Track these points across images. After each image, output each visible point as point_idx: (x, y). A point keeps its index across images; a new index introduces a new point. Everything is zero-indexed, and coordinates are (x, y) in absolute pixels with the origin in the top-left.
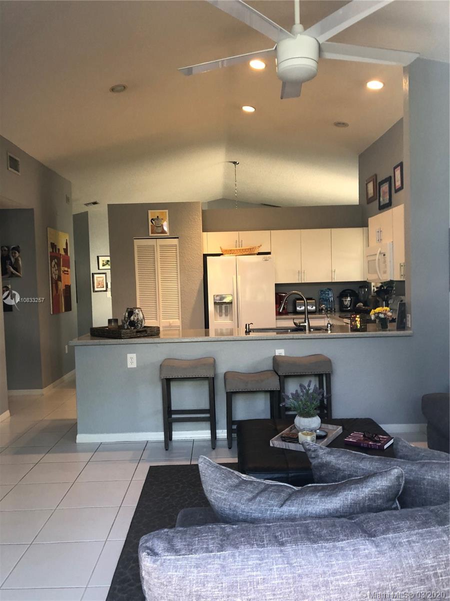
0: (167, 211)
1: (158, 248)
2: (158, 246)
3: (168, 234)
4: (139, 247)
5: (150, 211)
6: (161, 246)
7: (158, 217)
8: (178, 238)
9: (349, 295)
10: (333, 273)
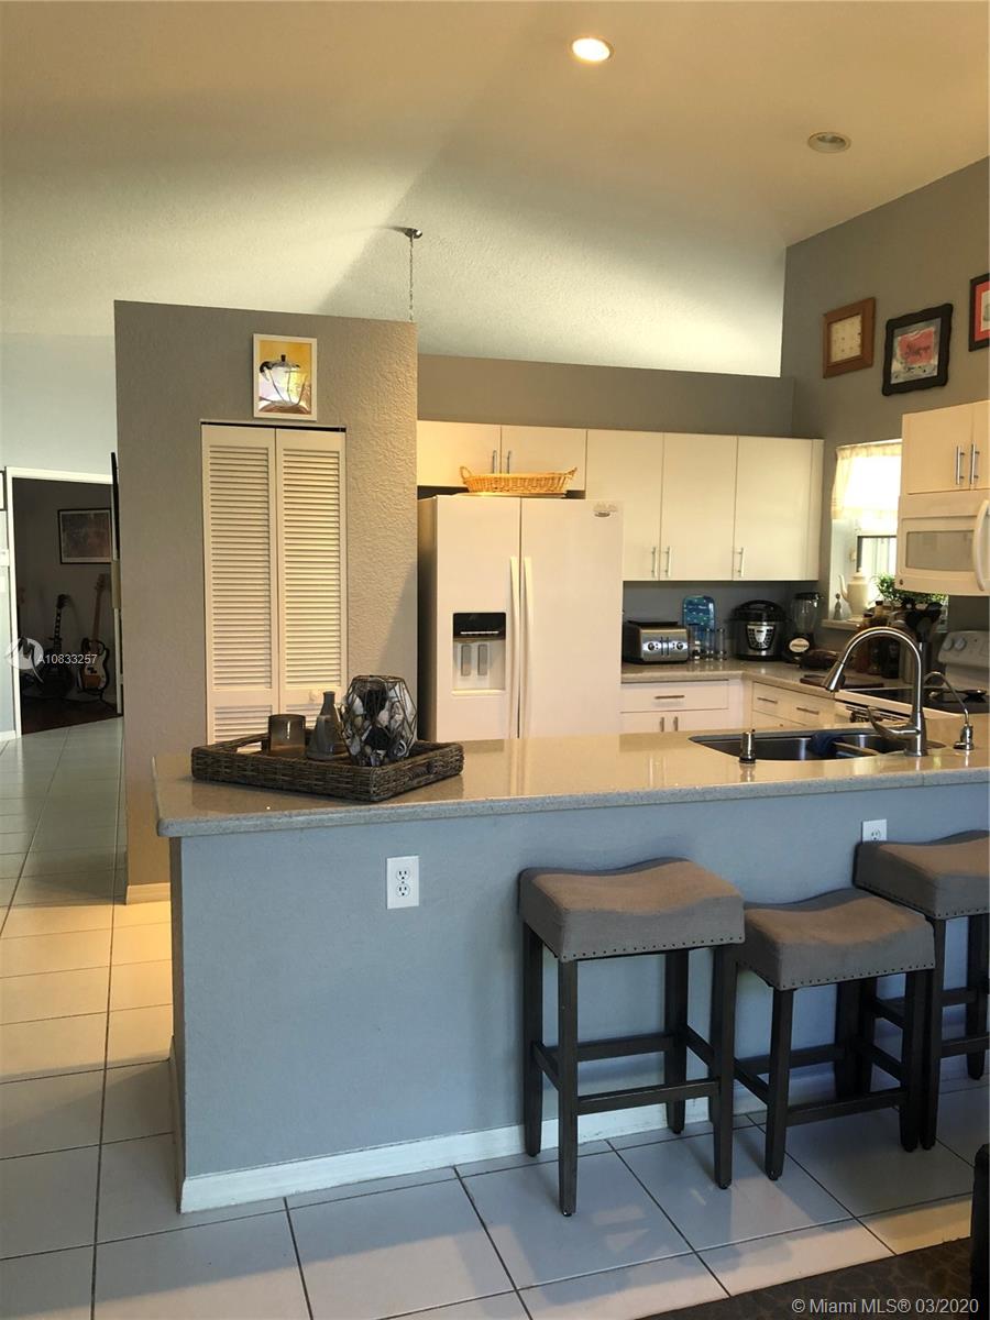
0: (314, 341)
1: (281, 458)
2: (280, 453)
3: (314, 416)
4: (217, 449)
5: (257, 338)
6: (290, 452)
7: (283, 357)
8: (344, 430)
9: (765, 615)
10: (737, 557)
